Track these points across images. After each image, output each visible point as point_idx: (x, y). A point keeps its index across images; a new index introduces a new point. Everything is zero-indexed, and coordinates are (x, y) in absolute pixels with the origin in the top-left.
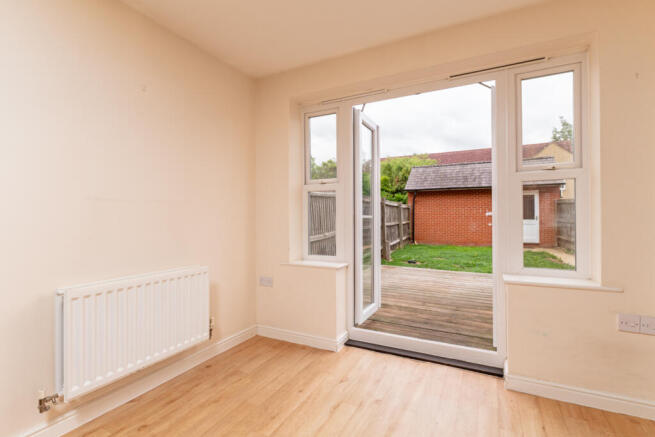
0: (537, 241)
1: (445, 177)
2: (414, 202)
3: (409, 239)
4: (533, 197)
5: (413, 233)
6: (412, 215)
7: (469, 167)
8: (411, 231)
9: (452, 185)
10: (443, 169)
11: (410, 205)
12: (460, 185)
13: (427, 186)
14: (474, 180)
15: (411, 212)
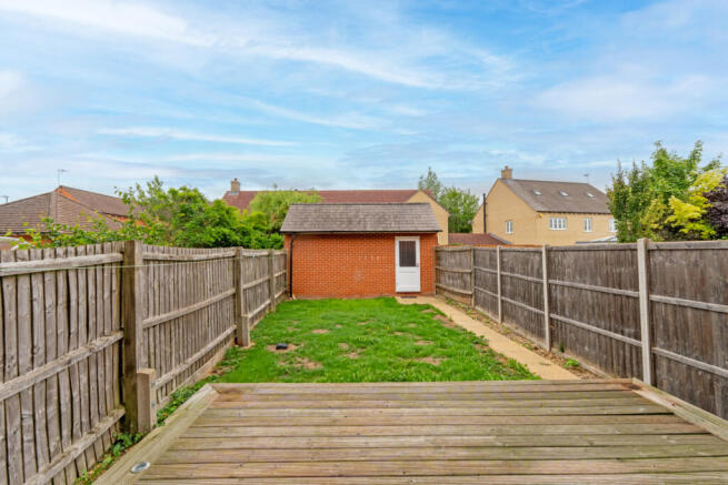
0: (418, 290)
1: (327, 218)
2: (292, 247)
3: (286, 292)
4: (414, 243)
5: (291, 285)
6: (289, 263)
7: (353, 207)
8: (288, 283)
9: (335, 228)
10: (325, 209)
11: (286, 249)
12: (344, 228)
13: (307, 228)
14: (359, 223)
15: (288, 258)
